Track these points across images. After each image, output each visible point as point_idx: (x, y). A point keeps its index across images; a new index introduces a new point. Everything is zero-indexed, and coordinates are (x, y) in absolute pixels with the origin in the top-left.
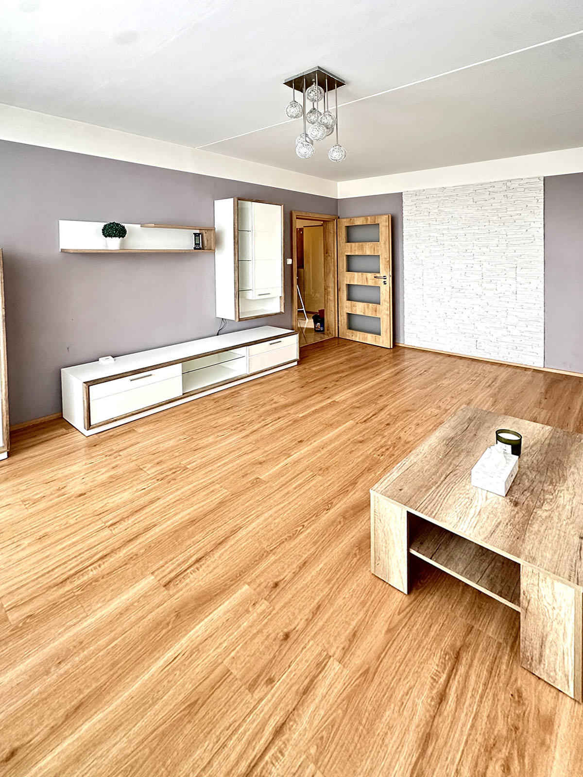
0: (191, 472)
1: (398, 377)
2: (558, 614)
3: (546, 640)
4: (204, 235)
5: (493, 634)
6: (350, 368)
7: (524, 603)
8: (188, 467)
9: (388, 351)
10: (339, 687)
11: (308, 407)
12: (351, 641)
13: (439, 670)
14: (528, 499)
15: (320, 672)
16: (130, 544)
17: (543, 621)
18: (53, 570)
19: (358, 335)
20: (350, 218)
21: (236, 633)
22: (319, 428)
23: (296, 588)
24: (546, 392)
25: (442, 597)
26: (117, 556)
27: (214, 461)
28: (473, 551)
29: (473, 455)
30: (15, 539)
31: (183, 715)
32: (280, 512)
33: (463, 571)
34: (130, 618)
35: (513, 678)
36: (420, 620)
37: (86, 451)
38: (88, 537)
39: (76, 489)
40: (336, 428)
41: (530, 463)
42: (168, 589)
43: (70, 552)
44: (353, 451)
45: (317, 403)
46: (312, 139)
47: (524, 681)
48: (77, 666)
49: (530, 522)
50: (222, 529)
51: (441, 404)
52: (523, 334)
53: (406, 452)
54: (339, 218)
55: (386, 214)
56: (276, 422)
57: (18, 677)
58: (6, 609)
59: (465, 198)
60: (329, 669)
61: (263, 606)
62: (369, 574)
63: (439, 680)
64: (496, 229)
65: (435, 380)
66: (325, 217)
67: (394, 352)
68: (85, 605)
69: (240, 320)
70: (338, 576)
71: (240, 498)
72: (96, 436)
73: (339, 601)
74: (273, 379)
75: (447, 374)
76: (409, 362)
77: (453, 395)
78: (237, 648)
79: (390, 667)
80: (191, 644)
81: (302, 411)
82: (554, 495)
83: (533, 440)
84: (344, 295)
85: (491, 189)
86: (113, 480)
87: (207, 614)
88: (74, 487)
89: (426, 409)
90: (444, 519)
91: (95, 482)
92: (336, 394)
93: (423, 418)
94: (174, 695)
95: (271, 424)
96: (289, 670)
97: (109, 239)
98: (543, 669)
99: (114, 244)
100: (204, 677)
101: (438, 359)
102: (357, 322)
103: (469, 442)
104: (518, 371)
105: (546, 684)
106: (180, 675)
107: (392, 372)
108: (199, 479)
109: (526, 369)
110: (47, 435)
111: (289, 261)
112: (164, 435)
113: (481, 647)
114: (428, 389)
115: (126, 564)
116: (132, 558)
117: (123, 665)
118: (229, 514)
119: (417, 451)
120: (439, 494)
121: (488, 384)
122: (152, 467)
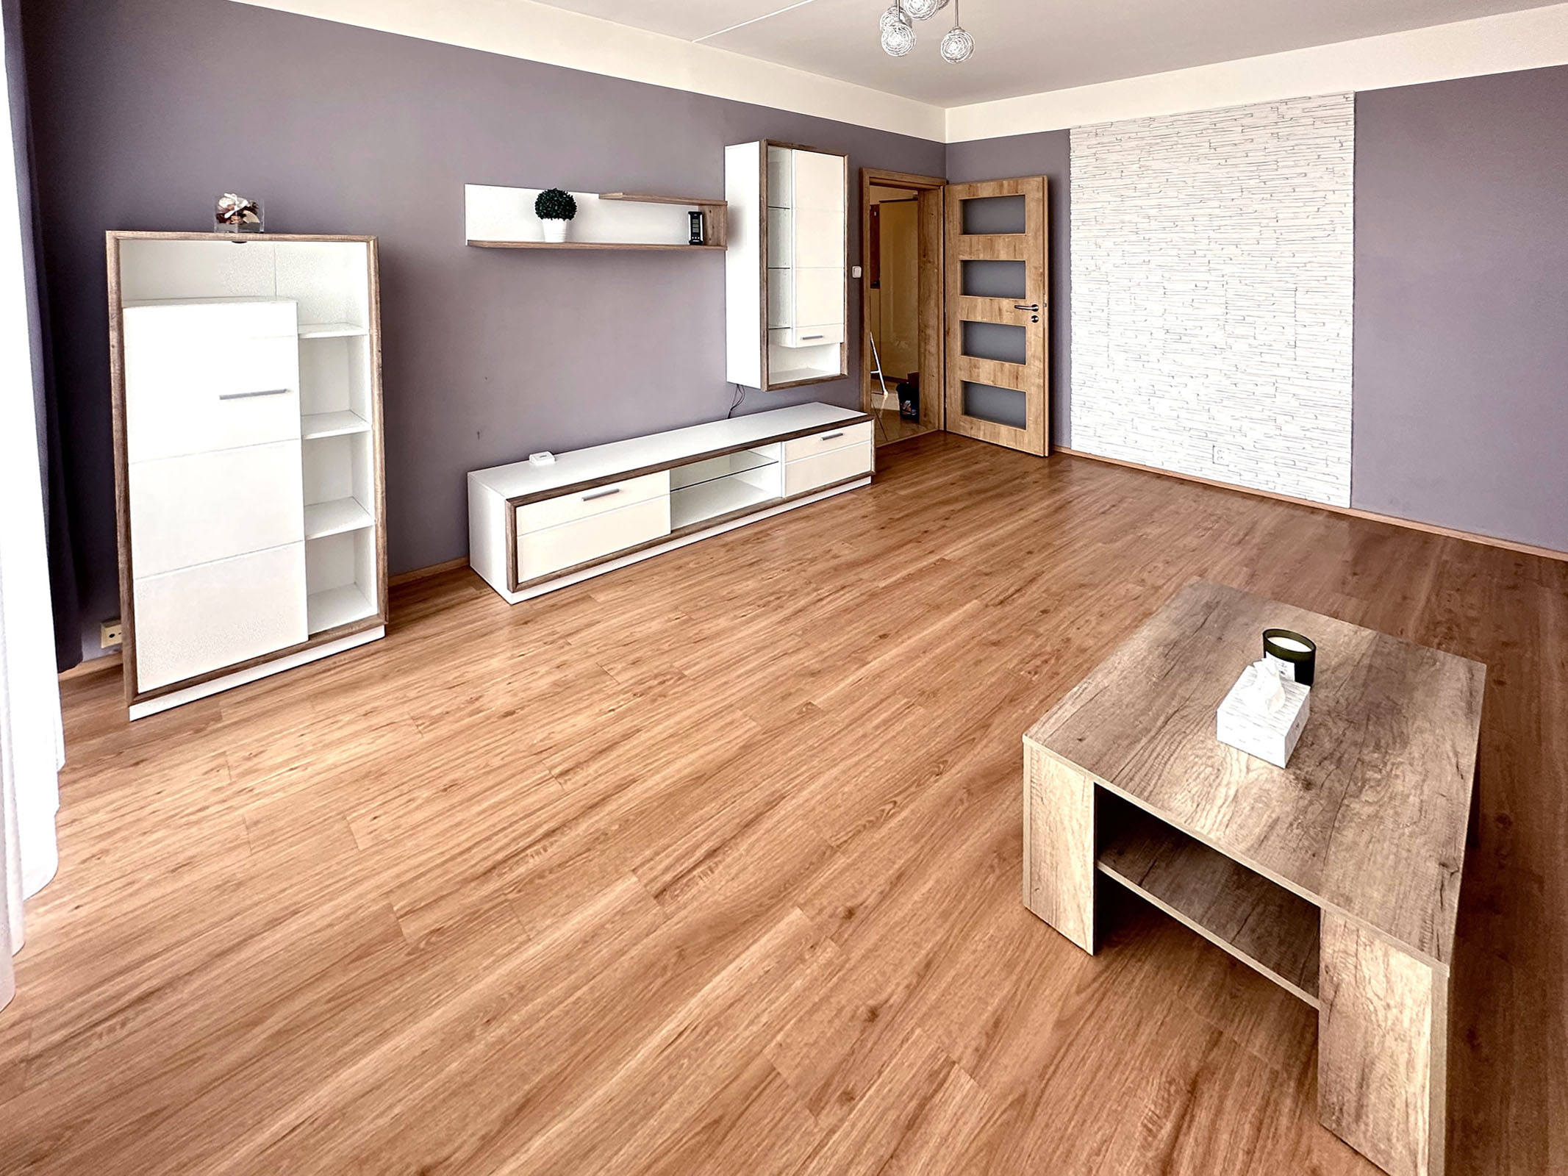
0: (692, 683)
1: (1061, 516)
2: (1397, 1019)
3: (1371, 1072)
4: (708, 215)
5: (1260, 1051)
6: (970, 494)
7: (1327, 991)
8: (686, 673)
9: (1040, 463)
10: (971, 1121)
11: (895, 568)
12: (990, 1037)
13: (1158, 1112)
14: (1332, 776)
15: (936, 1091)
16: (594, 813)
17: (1366, 1032)
18: (469, 849)
19: (982, 428)
20: (971, 184)
21: (782, 999)
22: (917, 612)
23: (886, 924)
24: (1356, 562)
25: (1159, 967)
26: (573, 834)
27: (730, 666)
28: (1222, 876)
29: (1218, 680)
30: (405, 788)
31: (699, 1142)
32: (852, 771)
33: (1203, 916)
34: (599, 952)
35: (1303, 1148)
36: (1119, 1008)
37: (510, 632)
38: (524, 793)
39: (499, 702)
40: (949, 613)
41: (1332, 704)
42: (662, 904)
43: (495, 819)
44: (980, 661)
45: (909, 562)
46: (911, 15)
47: (1326, 1155)
48: (516, 1031)
49: (1337, 824)
50: (749, 797)
51: (1145, 575)
52: (1309, 434)
53: (1085, 668)
54: (948, 183)
55: (1038, 176)
56: (838, 595)
57: (424, 1038)
58: (398, 915)
59: (1194, 140)
60: (952, 1087)
61: (828, 952)
62: (1019, 908)
63: (1158, 1131)
64: (1256, 207)
65: (1133, 526)
66: (922, 181)
67: (1051, 465)
68: (525, 920)
69: (770, 388)
70: (961, 907)
71: (780, 741)
72: (527, 605)
73: (966, 958)
74: (829, 510)
75: (1156, 514)
76: (1079, 485)
77: (1169, 559)
78: (788, 1027)
79: (1065, 1096)
80: (706, 1012)
81: (885, 575)
82: (1384, 772)
83: (1336, 656)
84: (956, 343)
85: (1244, 122)
86: (560, 691)
87: (731, 957)
88: (498, 699)
89: (1117, 585)
90: (1166, 805)
91: (529, 692)
92: (946, 544)
93: (1112, 602)
94: (681, 1104)
95: (829, 599)
96: (880, 1080)
97: (546, 220)
98: (1365, 1133)
99: (554, 231)
100: (729, 1076)
101: (1136, 483)
102: (980, 401)
103: (1208, 653)
104: (1298, 513)
105: (1369, 1167)
106: (688, 1068)
107: (1049, 506)
108: (704, 699)
109: (1313, 510)
110: (446, 599)
111: (857, 272)
112: (640, 610)
113: (1237, 1077)
114: (1119, 544)
115: (589, 850)
116: (597, 839)
117: (592, 1038)
118: (760, 768)
119: (1107, 664)
120: (1155, 755)
121: (1236, 539)
122: (624, 669)
